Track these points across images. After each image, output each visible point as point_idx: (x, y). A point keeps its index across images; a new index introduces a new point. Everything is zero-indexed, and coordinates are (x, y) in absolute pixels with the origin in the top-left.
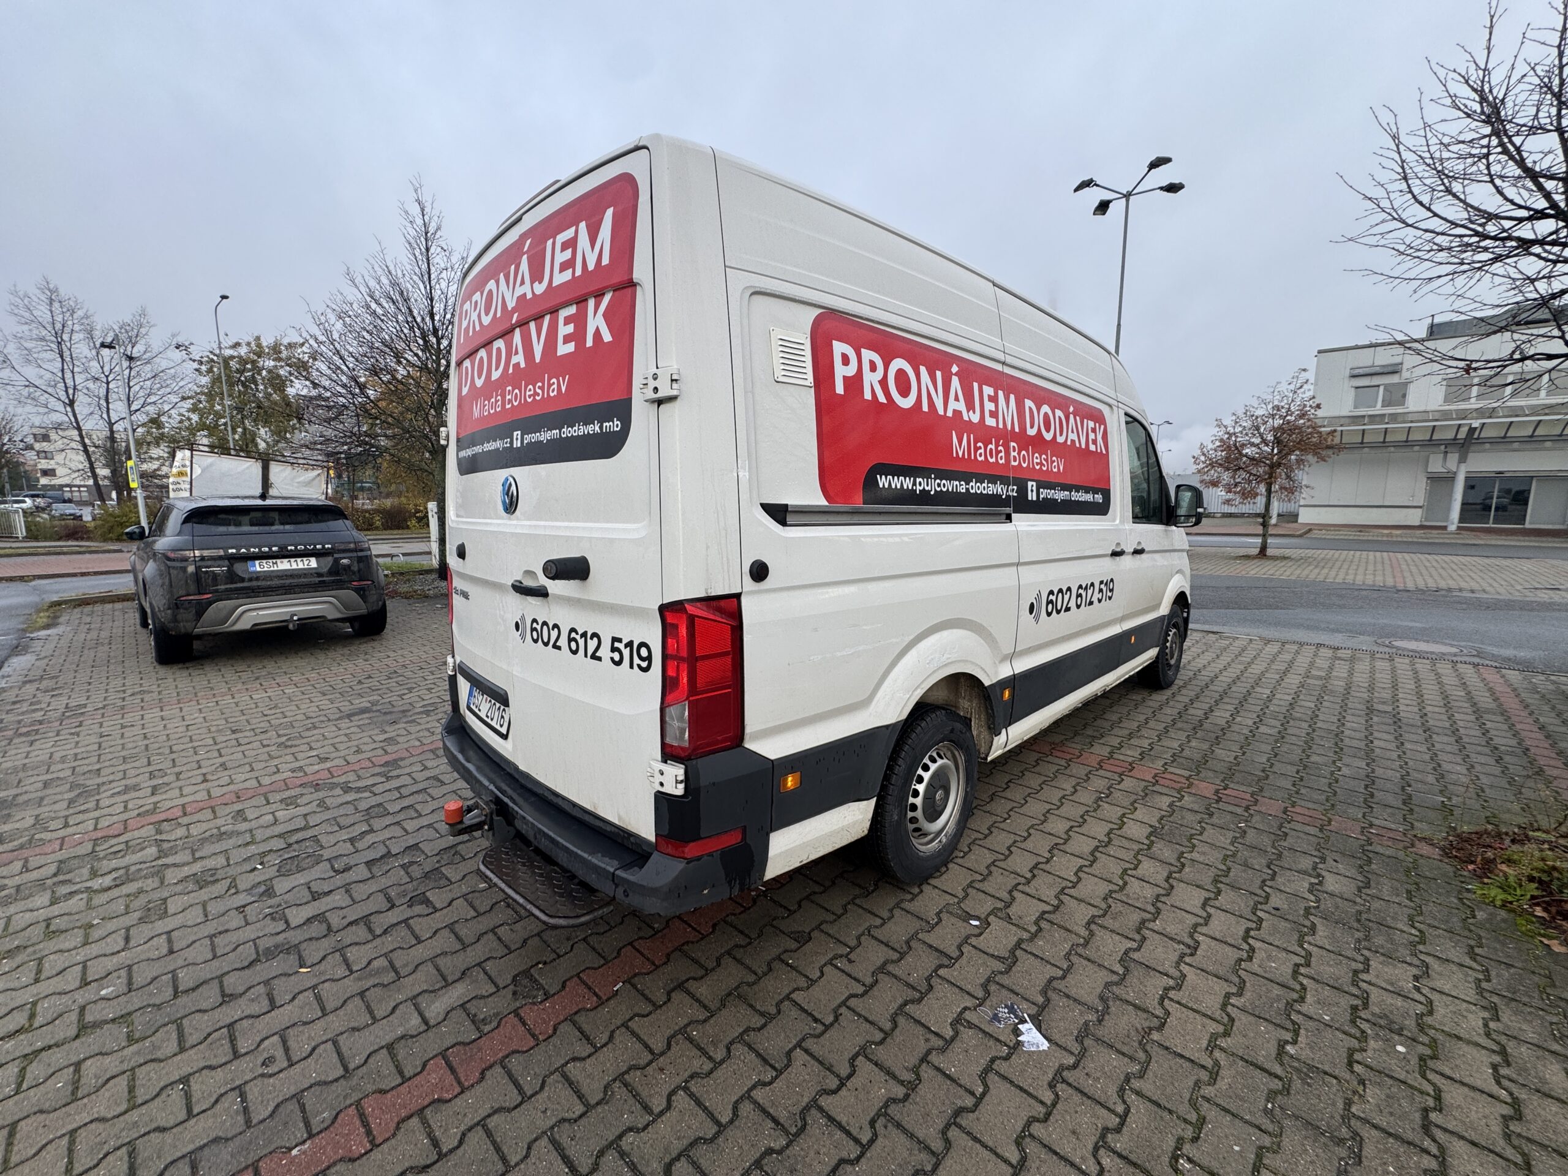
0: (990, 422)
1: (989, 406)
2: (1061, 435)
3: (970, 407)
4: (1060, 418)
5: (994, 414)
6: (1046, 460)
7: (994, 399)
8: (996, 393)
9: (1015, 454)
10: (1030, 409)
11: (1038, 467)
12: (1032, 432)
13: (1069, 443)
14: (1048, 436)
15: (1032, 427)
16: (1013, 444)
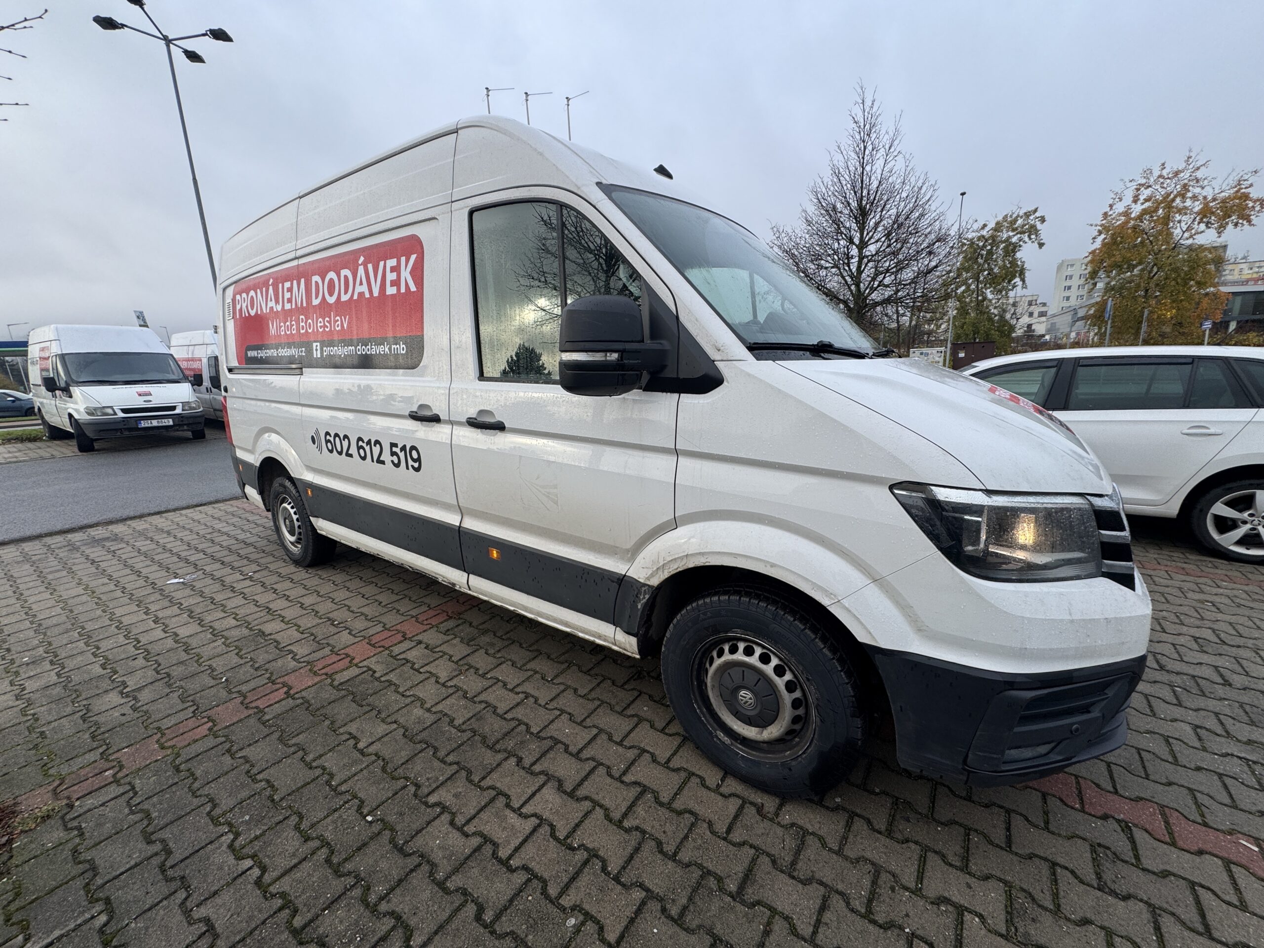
0: (288, 306)
1: (287, 295)
2: (346, 292)
3: (277, 302)
4: (346, 277)
5: (290, 301)
6: (329, 322)
7: (290, 290)
8: (292, 284)
9: (303, 324)
10: (316, 282)
11: (321, 330)
12: (316, 302)
13: (355, 297)
14: (331, 300)
15: (317, 297)
16: (302, 317)
